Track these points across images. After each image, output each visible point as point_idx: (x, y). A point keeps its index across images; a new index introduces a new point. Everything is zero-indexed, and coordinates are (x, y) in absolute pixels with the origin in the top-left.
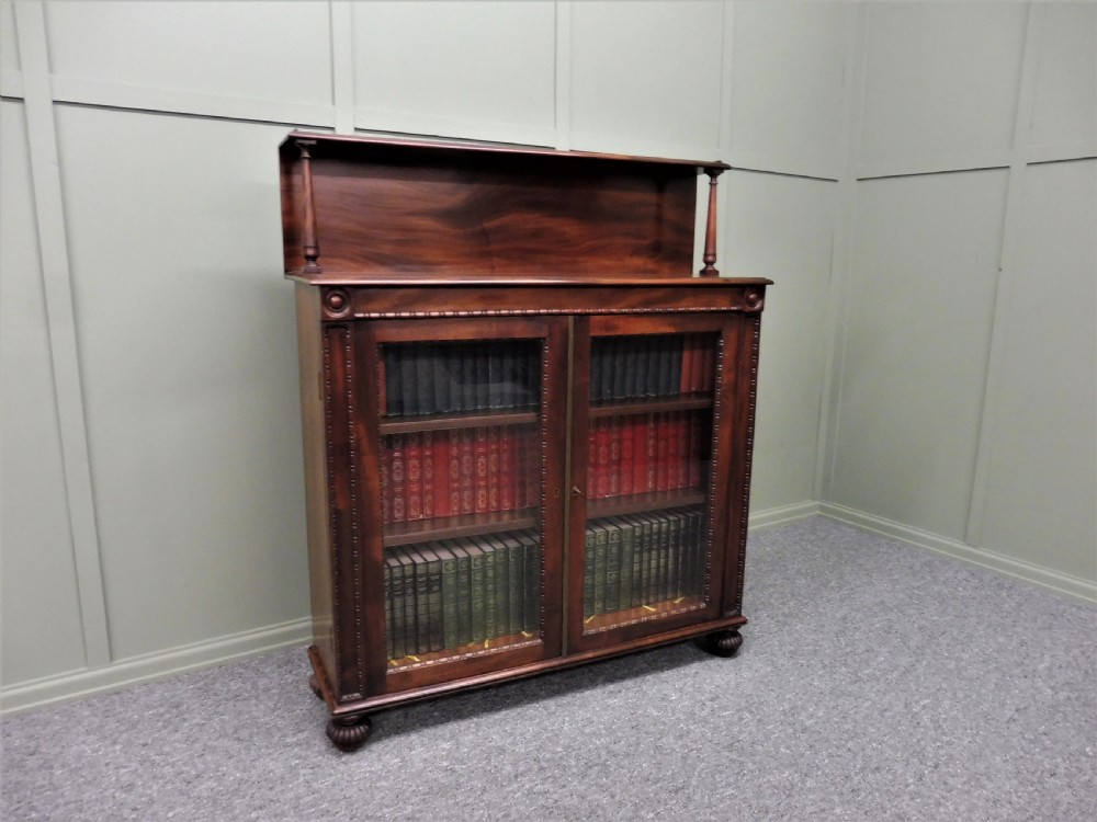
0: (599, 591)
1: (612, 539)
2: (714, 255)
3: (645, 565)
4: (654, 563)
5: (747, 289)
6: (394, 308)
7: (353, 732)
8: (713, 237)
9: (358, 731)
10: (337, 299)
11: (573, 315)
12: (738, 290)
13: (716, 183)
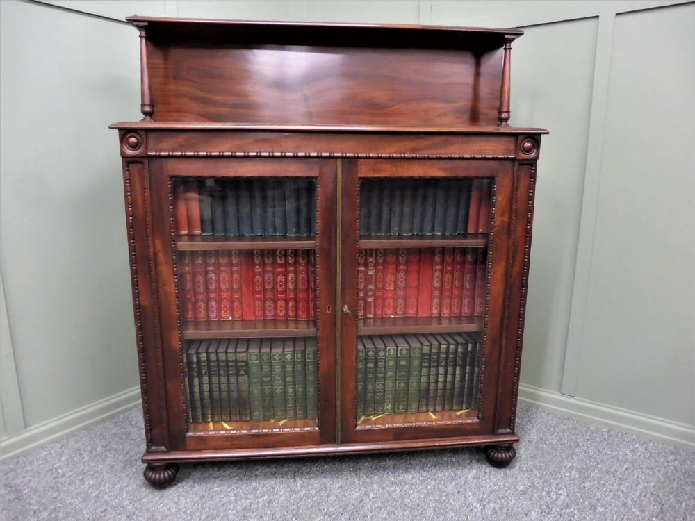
0: (389, 395)
1: (401, 354)
2: (508, 112)
3: (433, 378)
4: (441, 378)
5: (520, 138)
6: (180, 148)
7: (158, 476)
8: (506, 96)
9: (162, 475)
10: (133, 140)
11: (342, 158)
12: (512, 139)
13: (510, 49)
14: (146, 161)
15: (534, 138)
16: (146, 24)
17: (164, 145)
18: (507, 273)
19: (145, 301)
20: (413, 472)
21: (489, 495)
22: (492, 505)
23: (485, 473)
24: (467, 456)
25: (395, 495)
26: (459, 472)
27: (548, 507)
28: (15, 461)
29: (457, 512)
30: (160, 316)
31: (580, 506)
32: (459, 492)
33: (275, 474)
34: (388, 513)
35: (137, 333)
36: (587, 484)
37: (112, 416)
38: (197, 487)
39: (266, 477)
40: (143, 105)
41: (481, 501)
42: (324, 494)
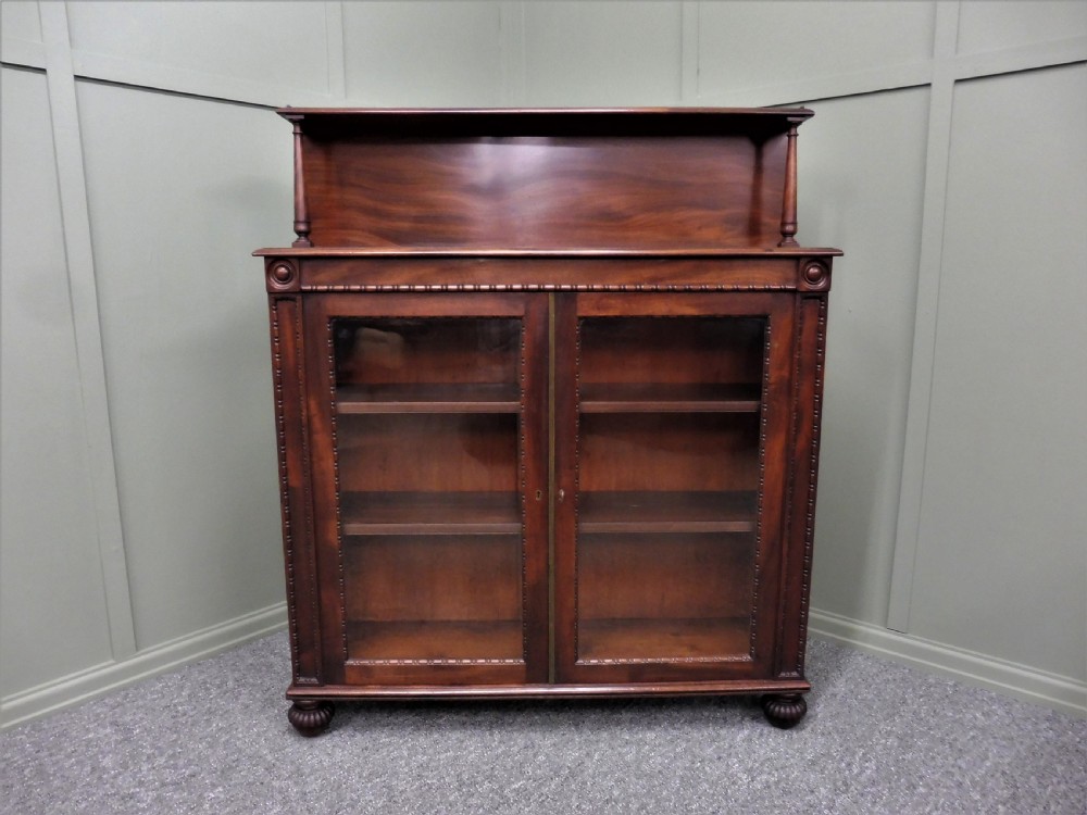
2: (795, 223)
5: (803, 262)
6: (344, 280)
7: (306, 718)
8: (791, 201)
9: (312, 717)
10: (283, 270)
11: (555, 291)
12: (792, 263)
13: (796, 135)
14: (299, 297)
15: (824, 261)
16: (302, 117)
17: (322, 276)
18: (789, 451)
19: (295, 482)
20: (658, 729)
21: (762, 764)
22: (764, 777)
23: (761, 735)
24: (738, 712)
25: (629, 758)
26: (723, 732)
27: (845, 784)
28: (122, 693)
29: (713, 784)
30: (313, 502)
31: (893, 784)
32: (719, 758)
33: (464, 724)
34: (616, 781)
35: (283, 522)
36: (909, 756)
37: (249, 641)
38: (359, 736)
39: (454, 729)
40: (297, 222)
41: (749, 771)
42: (530, 753)
